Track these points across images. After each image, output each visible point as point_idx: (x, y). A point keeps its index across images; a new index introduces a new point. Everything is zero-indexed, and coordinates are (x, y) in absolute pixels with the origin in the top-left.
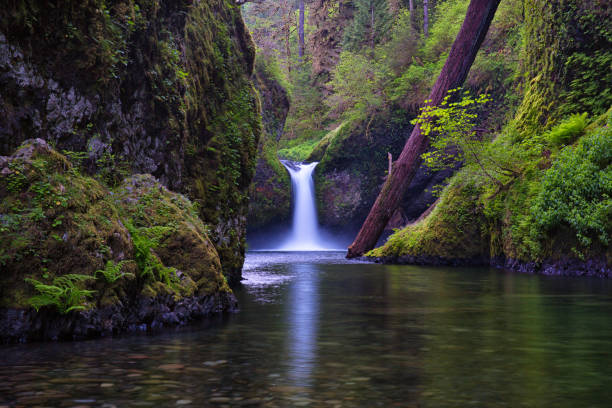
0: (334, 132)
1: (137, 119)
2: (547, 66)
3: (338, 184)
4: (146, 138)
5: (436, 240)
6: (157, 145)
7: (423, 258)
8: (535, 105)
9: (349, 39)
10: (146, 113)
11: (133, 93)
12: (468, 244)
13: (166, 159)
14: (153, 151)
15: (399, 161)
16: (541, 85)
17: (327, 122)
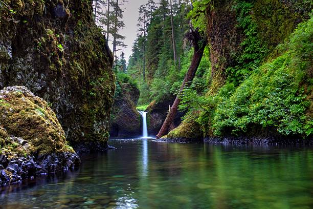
0: (152, 102)
1: (28, 62)
2: (219, 73)
3: (155, 117)
4: (34, 72)
5: (185, 132)
6: (42, 77)
7: (180, 139)
8: (216, 85)
9: (157, 74)
10: (35, 60)
11: (26, 49)
12: (195, 133)
13: (49, 85)
14: (39, 80)
15: (172, 107)
16: (218, 79)
17: (151, 100)
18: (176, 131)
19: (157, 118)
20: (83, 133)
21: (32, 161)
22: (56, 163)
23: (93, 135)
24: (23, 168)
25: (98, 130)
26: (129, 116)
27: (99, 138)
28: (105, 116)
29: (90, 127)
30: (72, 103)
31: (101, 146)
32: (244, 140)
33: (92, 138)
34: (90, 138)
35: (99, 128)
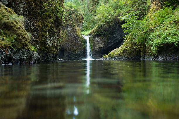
18: (116, 52)
19: (99, 42)
20: (38, 46)
21: (10, 52)
22: (26, 57)
23: (46, 48)
24: (4, 56)
25: (50, 44)
26: (74, 40)
27: (51, 51)
28: (56, 32)
29: (43, 41)
30: (29, 20)
31: (53, 57)
32: (176, 57)
33: (46, 50)
34: (44, 50)
35: (50, 42)
